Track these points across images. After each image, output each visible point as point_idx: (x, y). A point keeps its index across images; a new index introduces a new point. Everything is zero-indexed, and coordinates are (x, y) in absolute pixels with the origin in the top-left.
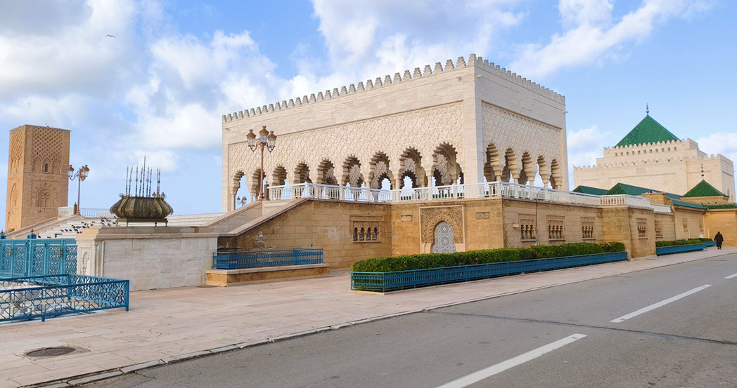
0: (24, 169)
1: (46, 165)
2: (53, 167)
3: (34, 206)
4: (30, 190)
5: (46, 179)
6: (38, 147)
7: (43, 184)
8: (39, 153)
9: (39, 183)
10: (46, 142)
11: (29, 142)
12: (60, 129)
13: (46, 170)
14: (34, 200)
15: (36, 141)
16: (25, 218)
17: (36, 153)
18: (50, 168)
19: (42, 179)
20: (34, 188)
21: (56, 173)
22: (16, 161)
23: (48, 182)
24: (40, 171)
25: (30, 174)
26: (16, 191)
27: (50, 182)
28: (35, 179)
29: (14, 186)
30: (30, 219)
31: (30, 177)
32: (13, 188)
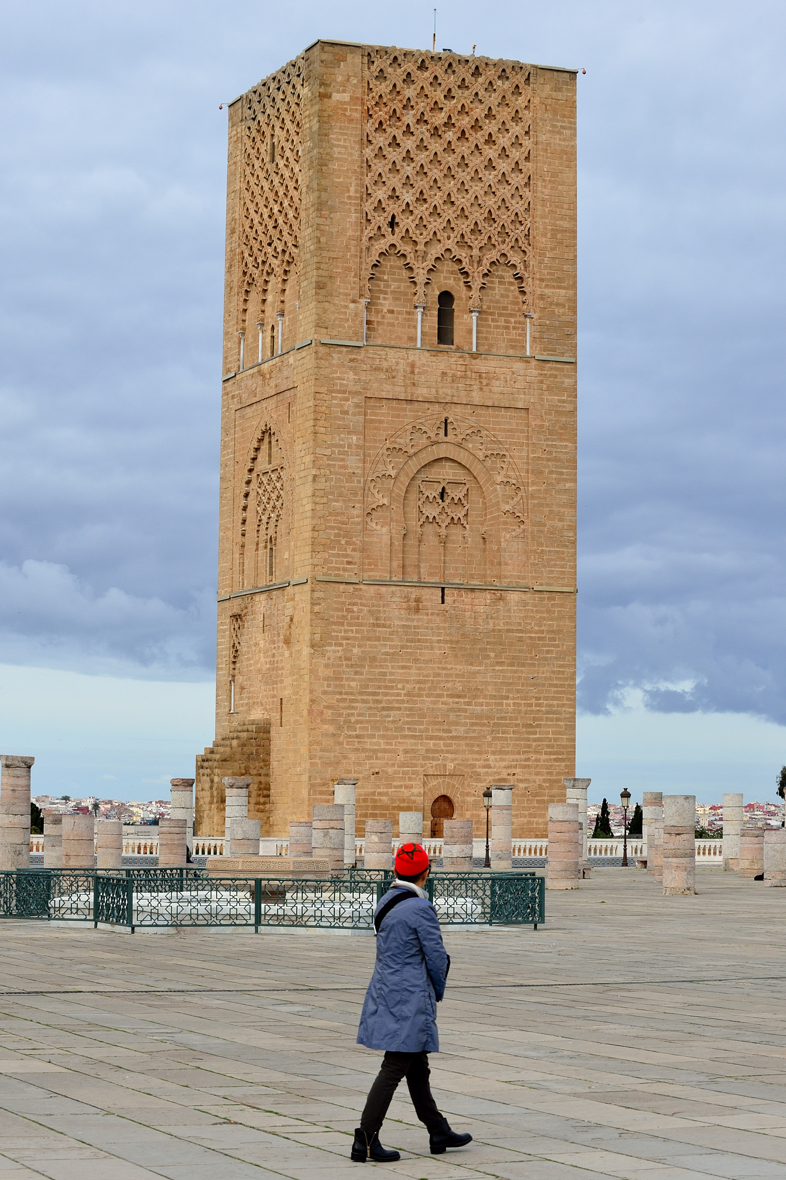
0: (320, 324)
1: (446, 298)
2: (483, 314)
3: (378, 572)
4: (353, 463)
5: (447, 392)
6: (395, 181)
7: (429, 419)
8: (406, 222)
9: (409, 416)
10: (436, 146)
12: (517, 67)
13: (445, 336)
14: (379, 534)
16: (333, 651)
17: (382, 220)
18: (467, 323)
19: (422, 392)
20: (379, 450)
21: (502, 352)
22: (270, 287)
23: (458, 409)
24: (413, 339)
25: (351, 360)
26: (274, 476)
27: (469, 410)
28: (384, 395)
29: (265, 446)
30: (362, 659)
31: (351, 376)
32: (254, 459)
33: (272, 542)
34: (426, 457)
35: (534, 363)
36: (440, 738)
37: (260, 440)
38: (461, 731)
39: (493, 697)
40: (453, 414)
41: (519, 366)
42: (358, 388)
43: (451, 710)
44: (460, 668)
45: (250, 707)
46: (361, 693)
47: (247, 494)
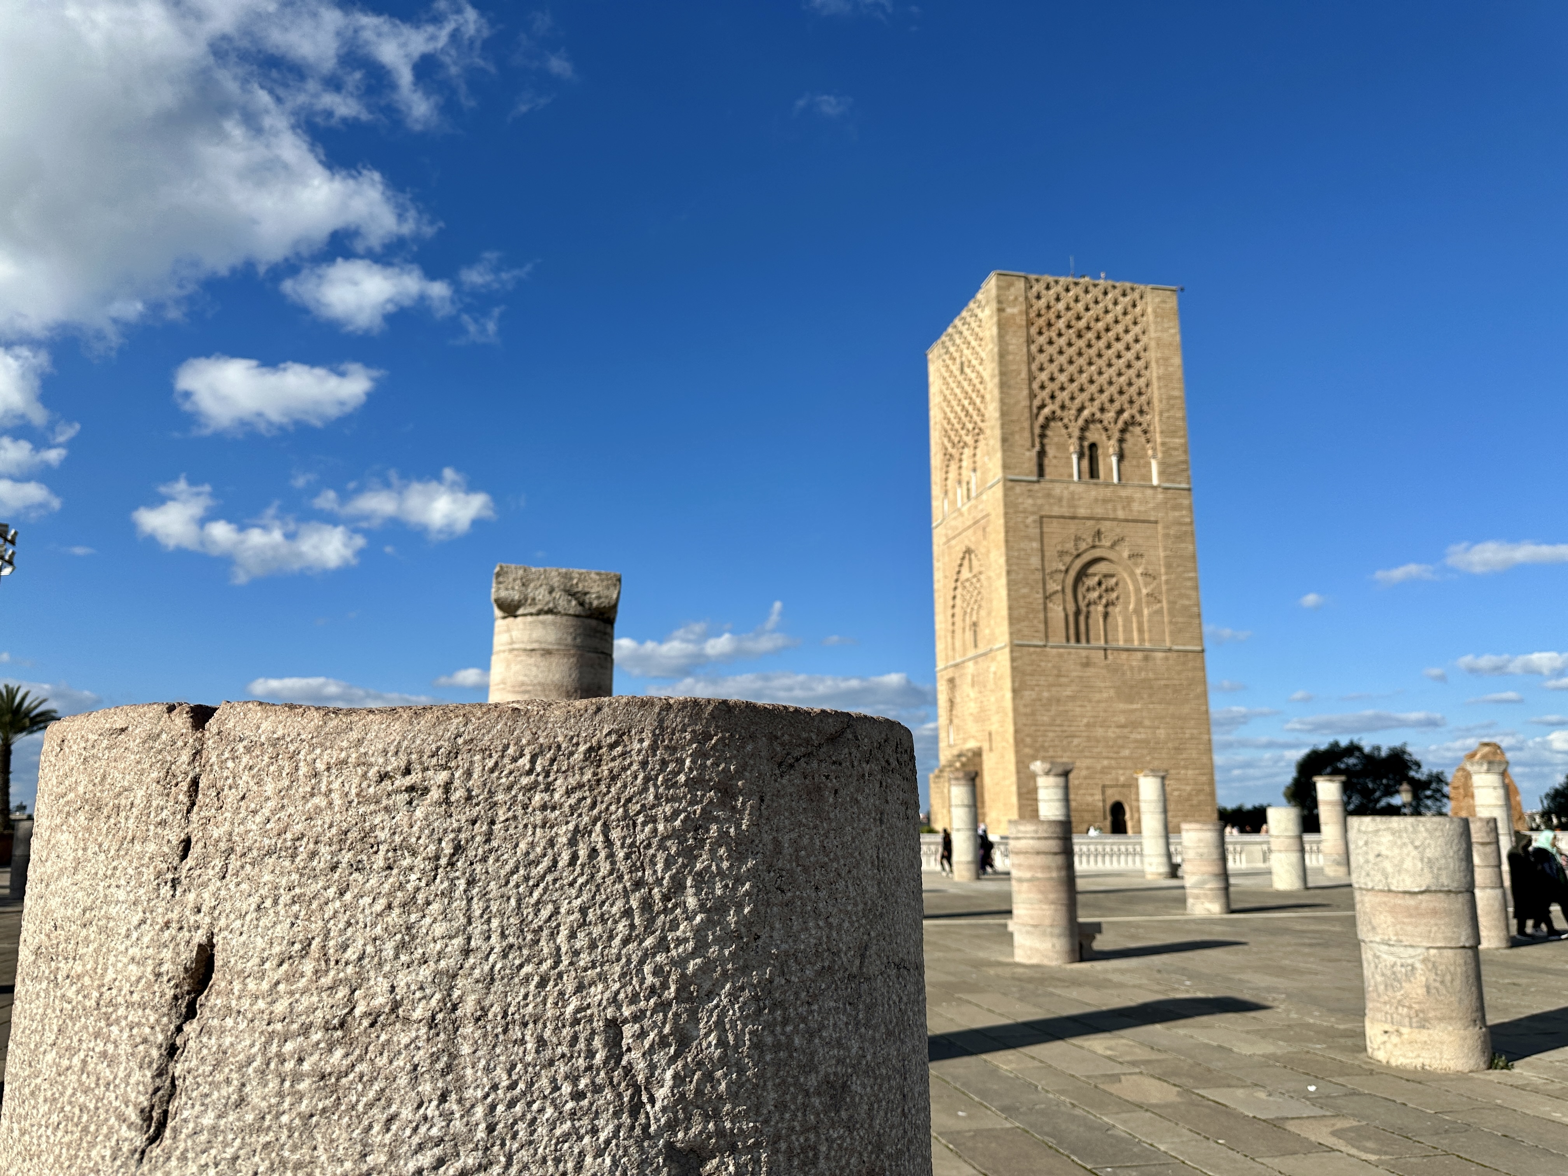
0: (1006, 467)
1: (1093, 446)
2: (1121, 457)
3: (1058, 637)
4: (1035, 561)
5: (1099, 511)
6: (1053, 369)
7: (1087, 530)
8: (1060, 397)
9: (1072, 528)
11: (1017, 342)
13: (1093, 473)
14: (1057, 611)
15: (1042, 340)
16: (1028, 695)
17: (1045, 394)
18: (1109, 462)
19: (1082, 512)
20: (1051, 552)
21: (1136, 482)
22: (964, 457)
23: (1108, 524)
24: (1071, 476)
25: (1030, 491)
26: (974, 580)
27: (1115, 523)
28: (1054, 514)
29: (966, 562)
30: (1050, 700)
31: (1030, 501)
32: (959, 572)
33: (975, 624)
34: (1086, 558)
35: (1160, 490)
36: (1112, 758)
37: (963, 558)
38: (1126, 752)
39: (1149, 727)
40: (1105, 526)
41: (1149, 492)
42: (1035, 509)
43: (1119, 737)
44: (1122, 706)
45: (965, 740)
46: (1051, 725)
47: (954, 598)
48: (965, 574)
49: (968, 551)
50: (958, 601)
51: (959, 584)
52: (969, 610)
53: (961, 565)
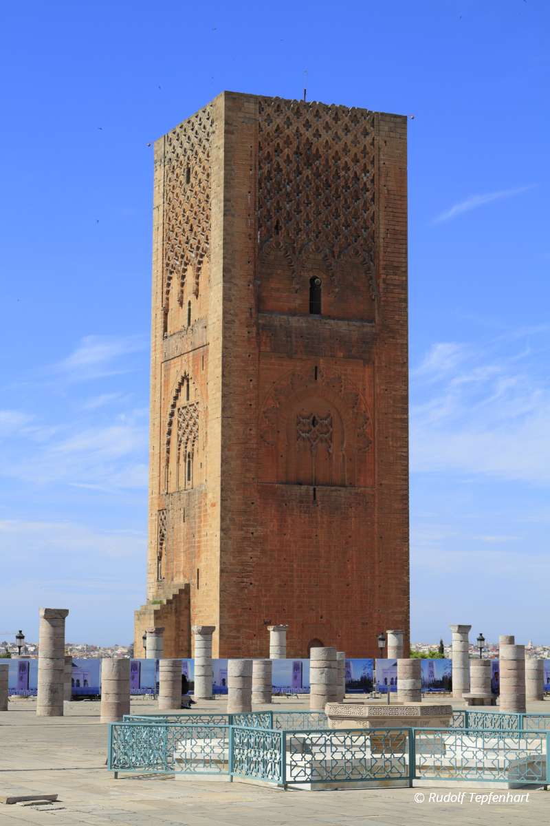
4: (249, 397)
6: (279, 196)
8: (287, 226)
10: (308, 171)
14: (268, 448)
26: (191, 409)
32: (176, 398)
33: (190, 456)
34: (302, 395)
36: (314, 597)
38: (328, 592)
39: (351, 568)
40: (321, 364)
41: (367, 330)
44: (327, 546)
45: (173, 575)
47: (170, 424)
48: (182, 401)
49: (185, 378)
50: (175, 428)
51: (176, 410)
52: (184, 439)
53: (178, 391)
